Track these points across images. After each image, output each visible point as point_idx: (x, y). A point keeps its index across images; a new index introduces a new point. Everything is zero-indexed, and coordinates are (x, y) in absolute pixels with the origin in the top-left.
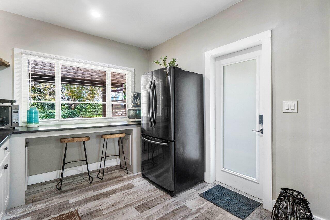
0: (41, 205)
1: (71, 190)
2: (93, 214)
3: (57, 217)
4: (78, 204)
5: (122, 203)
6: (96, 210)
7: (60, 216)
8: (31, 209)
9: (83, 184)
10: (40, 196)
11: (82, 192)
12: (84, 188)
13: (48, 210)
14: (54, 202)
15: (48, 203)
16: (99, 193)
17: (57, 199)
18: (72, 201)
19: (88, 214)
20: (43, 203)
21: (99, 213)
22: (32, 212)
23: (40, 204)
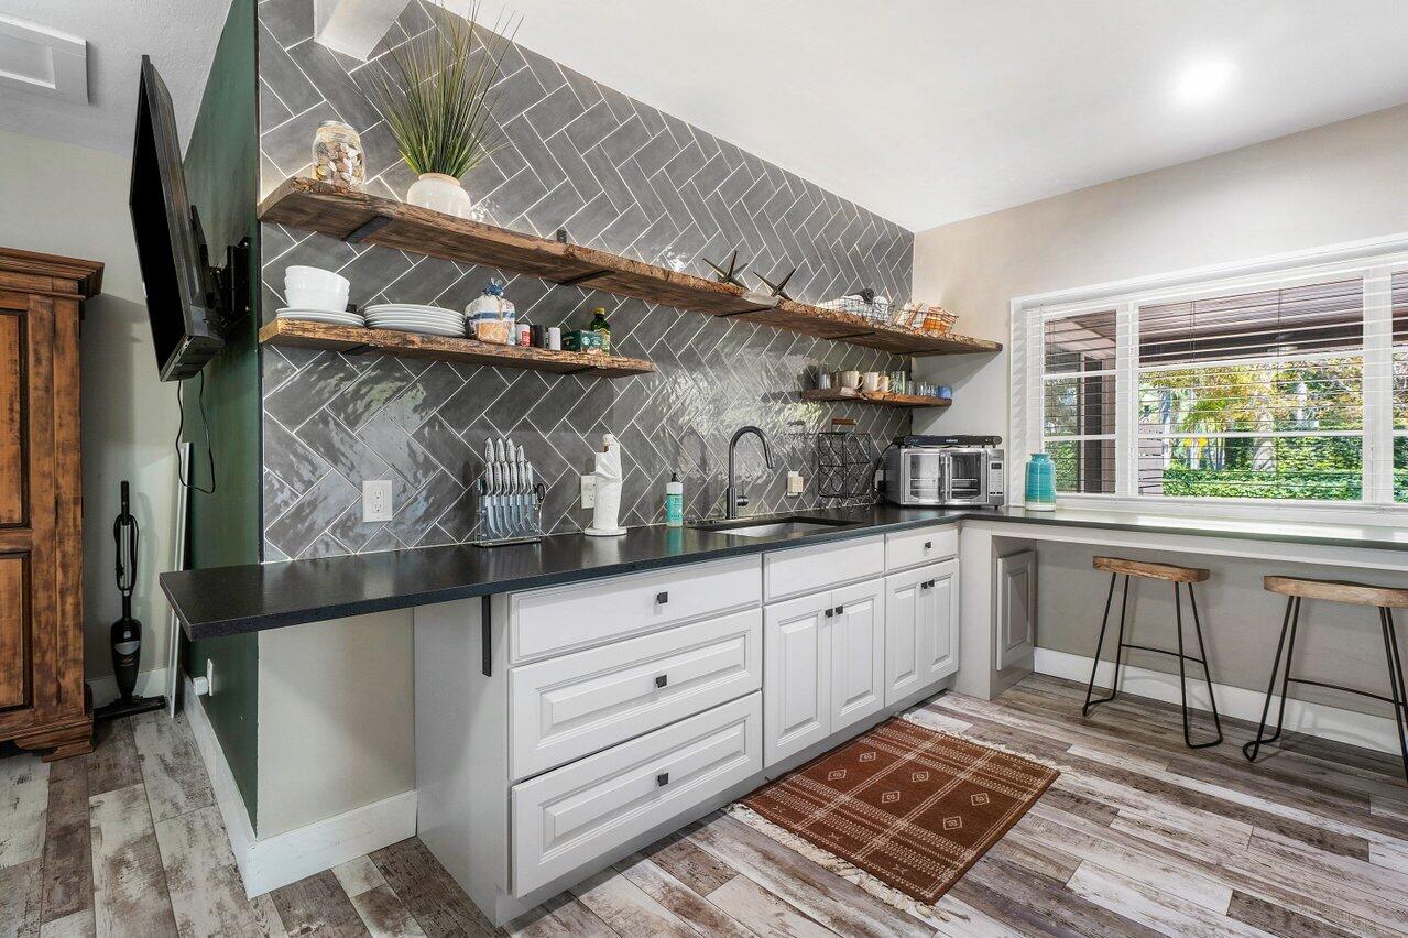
0: (1011, 719)
1: (1112, 730)
2: (1083, 806)
3: (1007, 755)
4: (1084, 766)
5: (1211, 851)
6: (1104, 806)
7: (1014, 756)
8: (991, 715)
9: (1169, 737)
10: (1032, 703)
11: (1133, 751)
12: (1153, 747)
13: (1010, 734)
14: (1040, 730)
15: (1026, 723)
16: (1174, 782)
17: (1054, 729)
18: (1077, 751)
19: (1073, 797)
20: (1019, 717)
21: (1100, 815)
22: (985, 721)
23: (1013, 715)
